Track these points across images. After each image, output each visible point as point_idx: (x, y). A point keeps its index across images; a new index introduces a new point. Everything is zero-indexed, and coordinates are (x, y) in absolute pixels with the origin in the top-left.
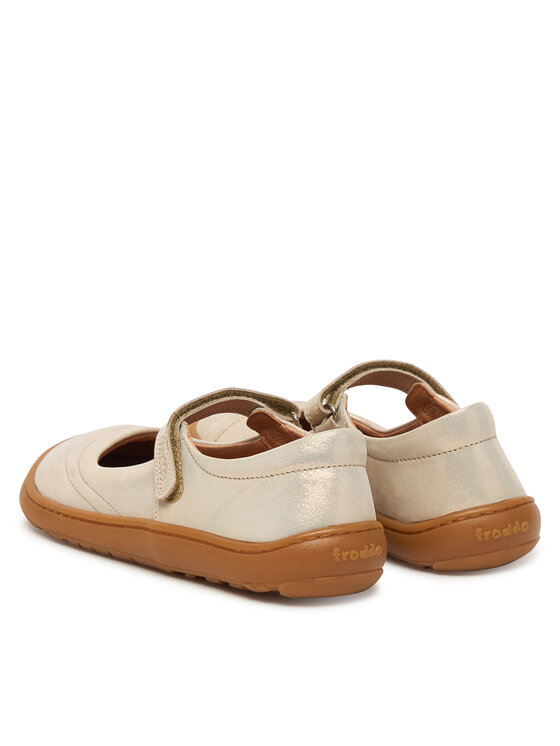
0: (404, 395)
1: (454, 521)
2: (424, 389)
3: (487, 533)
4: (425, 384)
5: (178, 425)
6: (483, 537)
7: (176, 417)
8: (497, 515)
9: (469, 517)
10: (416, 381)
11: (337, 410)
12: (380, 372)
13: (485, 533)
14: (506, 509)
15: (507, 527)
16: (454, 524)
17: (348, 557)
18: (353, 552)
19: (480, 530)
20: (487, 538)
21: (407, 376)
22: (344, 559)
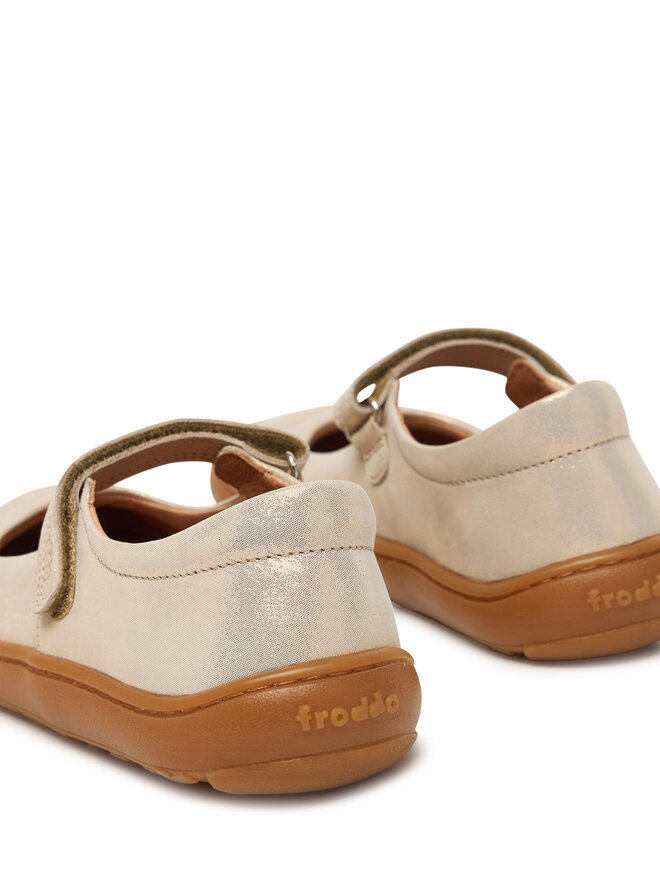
0: (502, 380)
1: (554, 578)
2: (529, 370)
3: (608, 597)
4: (531, 362)
5: (77, 485)
6: (601, 603)
7: (76, 472)
8: (623, 567)
9: (578, 571)
10: (516, 357)
11: (382, 407)
12: (457, 348)
13: (605, 597)
14: (641, 556)
15: (641, 585)
16: (555, 583)
17: (327, 720)
18: (336, 711)
19: (595, 592)
20: (608, 606)
21: (502, 351)
22: (320, 726)
